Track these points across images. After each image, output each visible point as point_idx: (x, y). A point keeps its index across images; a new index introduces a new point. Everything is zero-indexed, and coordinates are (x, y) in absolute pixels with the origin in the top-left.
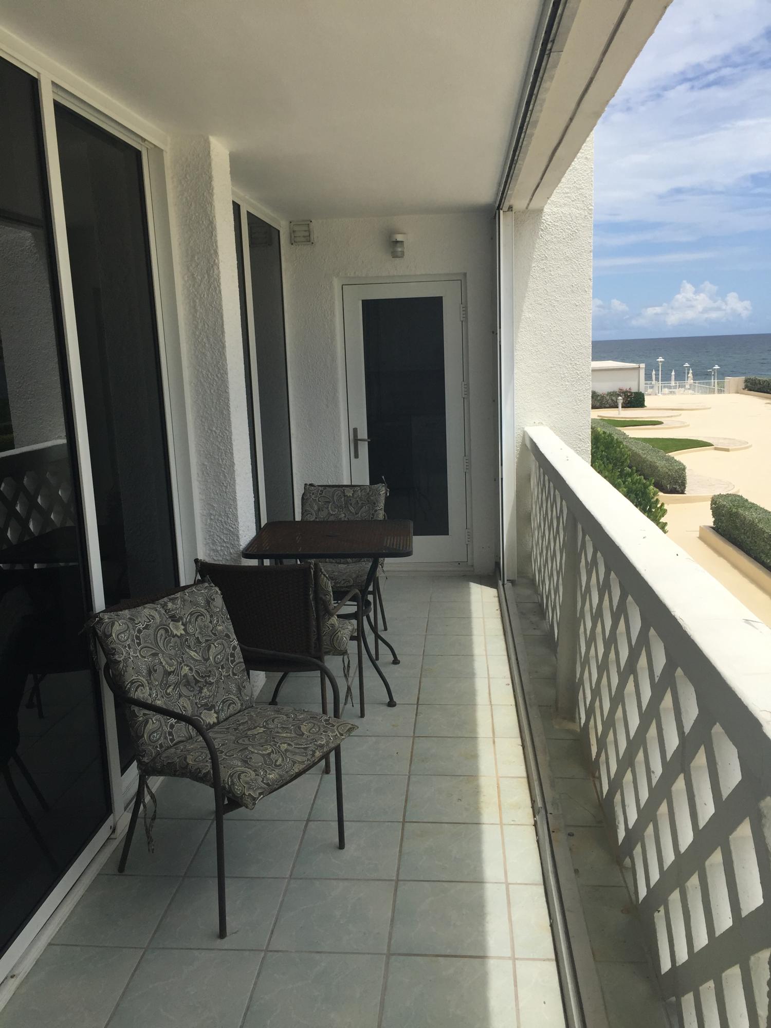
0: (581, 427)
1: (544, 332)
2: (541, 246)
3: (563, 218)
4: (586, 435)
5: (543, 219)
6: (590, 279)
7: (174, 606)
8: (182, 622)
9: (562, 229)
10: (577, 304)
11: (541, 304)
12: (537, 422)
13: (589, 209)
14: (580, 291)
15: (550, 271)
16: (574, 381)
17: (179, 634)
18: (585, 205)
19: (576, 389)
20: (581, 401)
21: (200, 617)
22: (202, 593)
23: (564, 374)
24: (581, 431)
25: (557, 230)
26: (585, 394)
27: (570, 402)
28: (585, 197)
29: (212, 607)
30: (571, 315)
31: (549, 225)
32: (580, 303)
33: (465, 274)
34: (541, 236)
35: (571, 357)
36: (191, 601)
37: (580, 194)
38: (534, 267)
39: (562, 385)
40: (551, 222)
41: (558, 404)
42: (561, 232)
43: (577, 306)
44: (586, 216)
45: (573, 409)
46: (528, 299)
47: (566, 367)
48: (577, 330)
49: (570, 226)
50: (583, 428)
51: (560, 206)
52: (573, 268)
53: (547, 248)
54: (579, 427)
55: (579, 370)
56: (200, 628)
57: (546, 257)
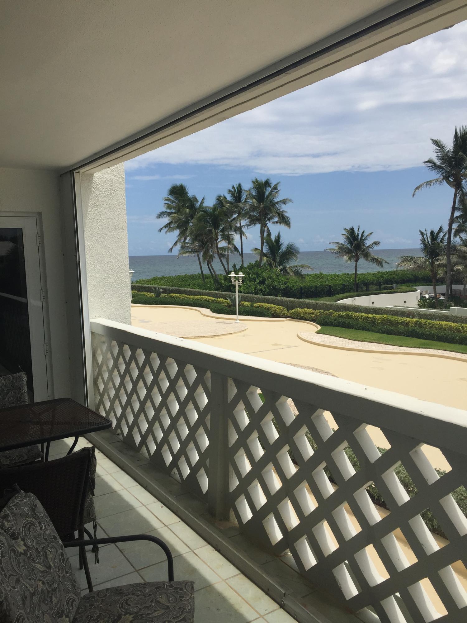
0: (126, 317)
1: (99, 255)
2: (93, 198)
3: (106, 181)
4: (129, 323)
5: (94, 181)
6: (126, 222)
7: (10, 523)
8: (21, 538)
9: (106, 188)
10: (119, 237)
11: (95, 237)
12: (97, 316)
13: (123, 178)
14: (120, 229)
15: (100, 215)
16: (120, 287)
17: (22, 551)
18: (120, 174)
19: (121, 293)
20: (124, 300)
21: (32, 527)
22: (25, 502)
23: (113, 283)
24: (126, 320)
25: (104, 188)
26: (127, 296)
27: (118, 301)
28: (120, 170)
29: (37, 513)
30: (115, 245)
31: (98, 185)
32: (121, 236)
33: (40, 214)
34: (93, 192)
35: (117, 272)
36: (20, 514)
37: (116, 168)
38: (89, 211)
39: (112, 290)
40: (99, 183)
41: (110, 303)
42: (106, 190)
43: (118, 238)
44: (120, 181)
45: (120, 305)
46: (87, 232)
47: (114, 278)
48: (120, 254)
49: (111, 187)
50: (127, 318)
51: (104, 173)
52: (115, 214)
53: (97, 200)
54: (124, 317)
55: (122, 280)
56: (35, 538)
57: (97, 206)
